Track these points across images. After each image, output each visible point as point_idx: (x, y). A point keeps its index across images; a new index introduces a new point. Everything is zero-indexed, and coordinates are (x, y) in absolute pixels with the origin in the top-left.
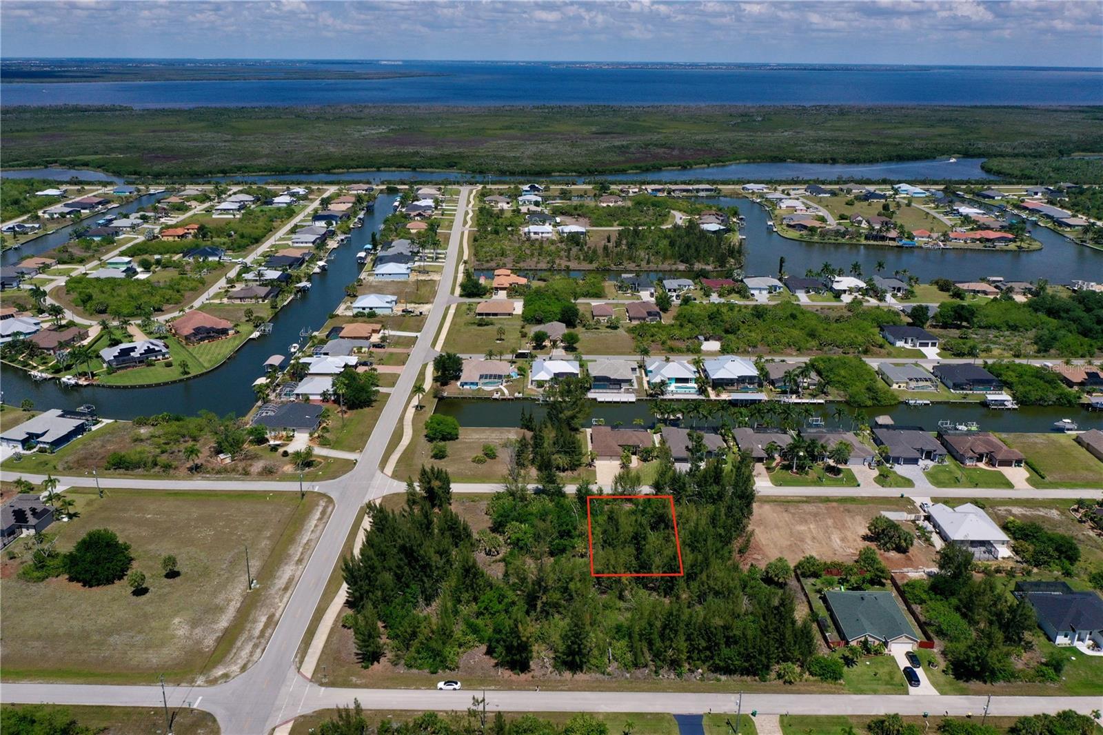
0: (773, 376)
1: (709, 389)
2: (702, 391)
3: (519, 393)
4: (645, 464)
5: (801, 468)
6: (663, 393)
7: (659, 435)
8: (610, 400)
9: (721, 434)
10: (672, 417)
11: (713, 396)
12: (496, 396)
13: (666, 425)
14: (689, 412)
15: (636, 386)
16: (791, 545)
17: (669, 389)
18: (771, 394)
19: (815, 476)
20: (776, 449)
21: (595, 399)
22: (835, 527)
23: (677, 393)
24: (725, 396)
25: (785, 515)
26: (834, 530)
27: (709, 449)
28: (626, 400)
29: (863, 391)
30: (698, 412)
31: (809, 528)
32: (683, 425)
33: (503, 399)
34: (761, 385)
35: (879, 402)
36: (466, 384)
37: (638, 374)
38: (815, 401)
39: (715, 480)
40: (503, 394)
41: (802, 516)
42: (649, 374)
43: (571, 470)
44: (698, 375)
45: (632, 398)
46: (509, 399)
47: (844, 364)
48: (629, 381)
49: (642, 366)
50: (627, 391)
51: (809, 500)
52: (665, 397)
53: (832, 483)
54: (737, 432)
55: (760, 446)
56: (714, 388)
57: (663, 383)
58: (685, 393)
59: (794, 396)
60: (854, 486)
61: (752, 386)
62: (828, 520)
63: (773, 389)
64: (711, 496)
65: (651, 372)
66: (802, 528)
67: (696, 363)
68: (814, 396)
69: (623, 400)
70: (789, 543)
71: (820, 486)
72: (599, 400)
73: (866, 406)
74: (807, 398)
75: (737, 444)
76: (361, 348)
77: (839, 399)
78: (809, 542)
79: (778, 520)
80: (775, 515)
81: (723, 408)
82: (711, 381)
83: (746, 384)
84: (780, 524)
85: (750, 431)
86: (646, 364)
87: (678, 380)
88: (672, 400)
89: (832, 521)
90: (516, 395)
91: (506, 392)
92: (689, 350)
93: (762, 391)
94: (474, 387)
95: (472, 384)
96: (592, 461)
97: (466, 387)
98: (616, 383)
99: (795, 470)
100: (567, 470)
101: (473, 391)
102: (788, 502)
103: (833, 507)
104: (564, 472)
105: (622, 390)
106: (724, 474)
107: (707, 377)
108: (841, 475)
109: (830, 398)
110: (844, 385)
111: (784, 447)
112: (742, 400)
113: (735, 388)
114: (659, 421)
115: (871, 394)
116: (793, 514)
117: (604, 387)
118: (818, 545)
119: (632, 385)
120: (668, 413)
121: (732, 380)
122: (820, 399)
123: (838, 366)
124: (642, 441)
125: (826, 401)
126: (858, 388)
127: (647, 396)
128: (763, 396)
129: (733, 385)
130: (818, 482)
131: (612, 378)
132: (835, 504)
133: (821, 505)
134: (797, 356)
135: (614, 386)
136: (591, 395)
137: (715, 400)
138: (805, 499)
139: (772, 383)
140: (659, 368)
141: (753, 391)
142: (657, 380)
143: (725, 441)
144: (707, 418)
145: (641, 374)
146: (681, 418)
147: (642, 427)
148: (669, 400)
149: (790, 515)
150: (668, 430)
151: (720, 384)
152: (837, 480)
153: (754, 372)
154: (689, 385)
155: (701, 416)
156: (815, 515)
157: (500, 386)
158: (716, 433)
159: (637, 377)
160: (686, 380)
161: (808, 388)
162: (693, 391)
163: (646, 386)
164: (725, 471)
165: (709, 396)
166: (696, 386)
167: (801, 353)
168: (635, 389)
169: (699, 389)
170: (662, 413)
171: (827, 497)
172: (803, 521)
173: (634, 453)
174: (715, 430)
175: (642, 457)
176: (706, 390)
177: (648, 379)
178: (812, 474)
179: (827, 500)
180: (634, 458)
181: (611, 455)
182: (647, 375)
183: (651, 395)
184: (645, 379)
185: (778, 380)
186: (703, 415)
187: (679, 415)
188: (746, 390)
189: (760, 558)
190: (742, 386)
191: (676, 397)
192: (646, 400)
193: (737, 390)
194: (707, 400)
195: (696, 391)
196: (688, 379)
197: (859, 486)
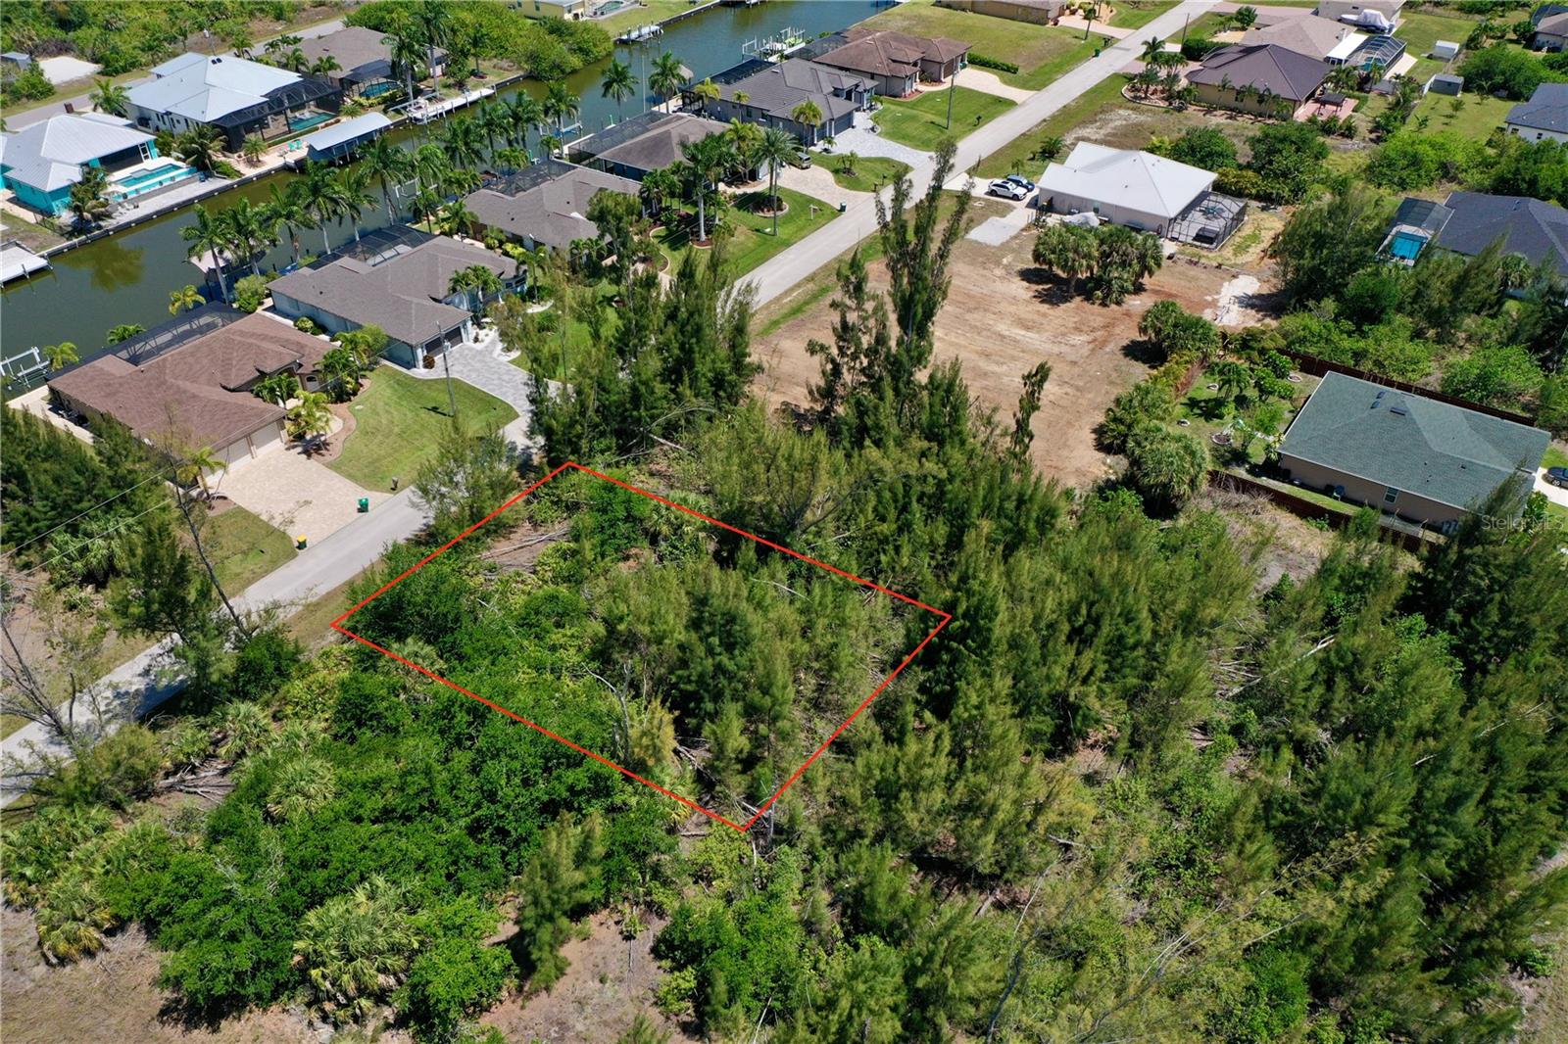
6: (106, 210)
11: (245, 169)
17: (109, 193)
19: (744, 229)
23: (144, 197)
24: (275, 158)
28: (15, 271)
38: (475, 95)
44: (150, 133)
45: (28, 258)
51: (821, 284)
52: (120, 219)
53: (794, 227)
54: (477, 206)
55: (577, 215)
58: (167, 189)
60: (835, 216)
63: (364, 102)
74: (452, 96)
77: (510, 76)
87: (111, 162)
99: (703, 237)
102: (799, 310)
108: (786, 205)
109: (495, 79)
113: (277, 129)
122: (476, 87)
125: (494, 88)
127: (65, 235)
129: (264, 124)
130: (771, 240)
137: (262, 177)
138: (813, 287)
142: (61, 176)
148: (138, 222)
152: (791, 218)
154: (150, 164)
160: (127, 157)
165: (234, 172)
166: (172, 160)
169: (188, 164)
171: (840, 260)
176: (212, 160)
178: (739, 232)
183: (78, 230)
185: (363, 75)
190: (282, 119)
191: (148, 207)
192: (71, 248)
193: (290, 131)
194: (240, 184)
195: (190, 172)
196: (135, 148)
197: (843, 209)
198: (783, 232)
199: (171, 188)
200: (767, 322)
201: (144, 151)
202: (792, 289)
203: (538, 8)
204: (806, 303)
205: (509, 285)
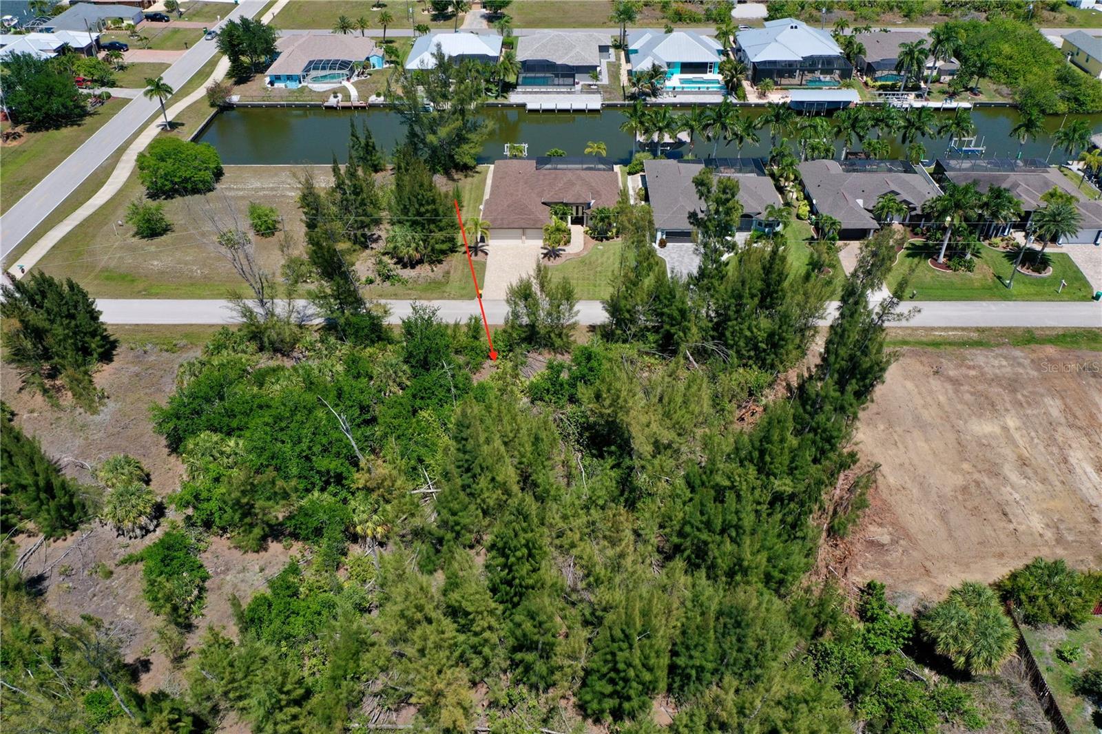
0: (871, 57)
1: (746, 84)
2: (732, 87)
3: (378, 95)
4: (600, 246)
5: (955, 254)
6: (655, 92)
7: (638, 177)
8: (552, 106)
9: (772, 175)
10: (667, 139)
11: (753, 98)
12: (332, 101)
13: (655, 156)
14: (706, 127)
15: (605, 79)
16: (965, 489)
17: (668, 83)
18: (866, 91)
19: (989, 272)
20: (899, 210)
21: (523, 106)
22: (1071, 426)
23: (683, 93)
24: (775, 97)
25: (935, 383)
26: (1070, 433)
27: (746, 211)
28: (581, 106)
29: (1052, 83)
30: (724, 127)
31: (1005, 429)
32: (690, 156)
33: (344, 108)
34: (845, 74)
35: (1081, 104)
36: (278, 78)
37: (613, 59)
38: (953, 104)
39: (762, 300)
40: (347, 97)
41: (980, 387)
42: (632, 56)
43: (431, 262)
44: (724, 58)
45: (595, 102)
46: (356, 108)
47: (1005, 34)
48: (591, 70)
49: (620, 45)
50: (588, 90)
51: (985, 339)
52: (659, 100)
53: (1032, 290)
54: (807, 170)
55: (860, 202)
56: (755, 81)
57: (656, 72)
58: (700, 93)
59: (912, 96)
60: (1084, 299)
61: (828, 78)
62: (1048, 401)
63: (870, 82)
64: (753, 343)
65: (636, 51)
66: (985, 428)
67: (723, 35)
68: (952, 96)
69: (576, 106)
70: (959, 480)
71: (1006, 298)
72: (530, 106)
73: (1056, 114)
74: (937, 99)
75: (808, 198)
76: (122, 20)
77: (1000, 100)
78: (1014, 477)
79: (919, 401)
80: (910, 385)
81: (778, 117)
82: (750, 66)
83: (818, 74)
84: (925, 415)
85: (834, 167)
86: (629, 39)
87: (687, 67)
88: (674, 105)
89: (1058, 402)
90: (373, 99)
91: (354, 93)
92: (709, 18)
93: (848, 86)
94: (293, 85)
95: (290, 78)
96: (483, 240)
97: (279, 85)
98: (566, 74)
99: (942, 259)
100: (420, 262)
101: (292, 92)
102: (936, 344)
103: (1050, 360)
104: (413, 267)
105: (578, 87)
106: (786, 284)
107: (740, 61)
108: (1050, 271)
109: (982, 99)
110: (1010, 75)
111: (917, 204)
112: (811, 104)
113: (796, 81)
114: (642, 147)
115: (1068, 89)
116: (955, 382)
117: (544, 82)
118: (1039, 487)
119: (596, 78)
120: (660, 130)
121: (790, 64)
122: (963, 100)
123: (994, 37)
124: (596, 194)
125: (975, 105)
126: (1038, 77)
127: (626, 98)
128: (852, 96)
129: (792, 75)
130: (998, 289)
131: (559, 62)
132: (1050, 350)
133: (1017, 353)
134: (905, 25)
135: (561, 81)
136: (514, 98)
137: (757, 105)
138: (975, 335)
139: (869, 69)
140: (651, 45)
141: (831, 86)
142: (645, 65)
143: (781, 190)
144: (741, 139)
145: (618, 59)
146: (688, 140)
147: (601, 160)
148: (667, 105)
149: (949, 387)
150: (658, 167)
151: (767, 73)
152: (1042, 282)
153: (835, 50)
154: (708, 76)
155: (729, 135)
156: (1013, 385)
157: (345, 83)
158: (761, 172)
159: (609, 63)
160: (701, 67)
161: (937, 81)
162: (714, 87)
163: (624, 79)
164: (791, 277)
165: (745, 97)
166: (720, 77)
167: (912, 21)
168: (603, 86)
169: (727, 83)
170: (647, 131)
171: (1029, 331)
172: (986, 406)
173: (578, 221)
174: (759, 166)
175: (594, 229)
176: (739, 85)
177: (629, 67)
178: (982, 271)
179: (1028, 338)
180: (578, 232)
181: (524, 228)
182: (628, 61)
183: (633, 97)
184: (625, 67)
185: (882, 64)
186: (735, 134)
187: (684, 136)
188: (817, 85)
189: (886, 539)
190: (809, 76)
191: (681, 99)
192: (623, 106)
193: (801, 85)
194: (741, 105)
195: (721, 88)
196: (706, 64)
197: (1097, 298)
198: (1015, 288)
199: (703, 93)
200: (900, 338)
201: (711, 67)
202: (955, 329)
203: (1087, 61)
204: (950, 344)
205: (760, 224)
